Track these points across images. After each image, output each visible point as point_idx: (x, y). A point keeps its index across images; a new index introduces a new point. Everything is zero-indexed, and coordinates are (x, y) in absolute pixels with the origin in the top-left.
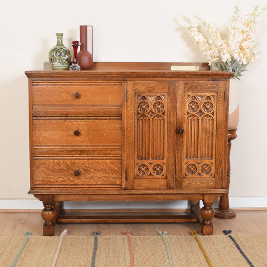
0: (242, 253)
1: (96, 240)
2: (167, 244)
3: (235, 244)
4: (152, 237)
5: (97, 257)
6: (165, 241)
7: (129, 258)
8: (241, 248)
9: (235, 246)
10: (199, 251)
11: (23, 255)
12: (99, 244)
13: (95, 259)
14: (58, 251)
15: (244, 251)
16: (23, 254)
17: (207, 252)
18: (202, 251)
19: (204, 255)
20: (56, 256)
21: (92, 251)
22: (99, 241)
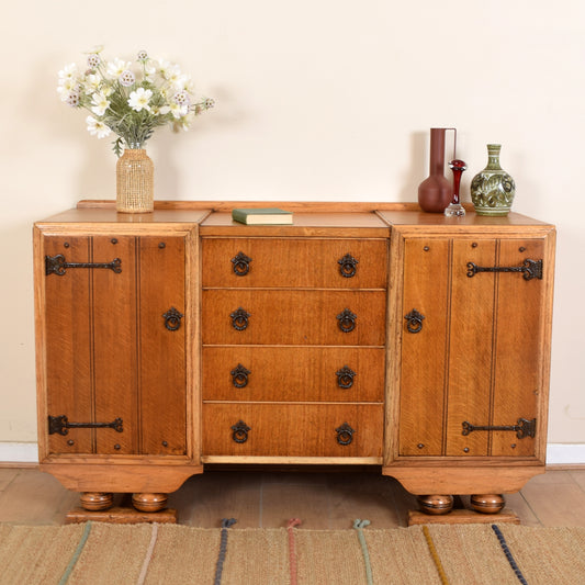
0: (514, 566)
1: (224, 536)
2: (365, 547)
3: (503, 547)
4: (337, 533)
5: (225, 574)
6: (363, 542)
7: (288, 576)
8: (515, 557)
9: (502, 553)
10: (429, 563)
11: (79, 566)
12: (229, 547)
13: (220, 578)
14: (148, 559)
15: (519, 563)
16: (78, 563)
17: (444, 564)
18: (435, 561)
19: (438, 570)
20: (144, 569)
21: (215, 560)
22: (230, 538)
